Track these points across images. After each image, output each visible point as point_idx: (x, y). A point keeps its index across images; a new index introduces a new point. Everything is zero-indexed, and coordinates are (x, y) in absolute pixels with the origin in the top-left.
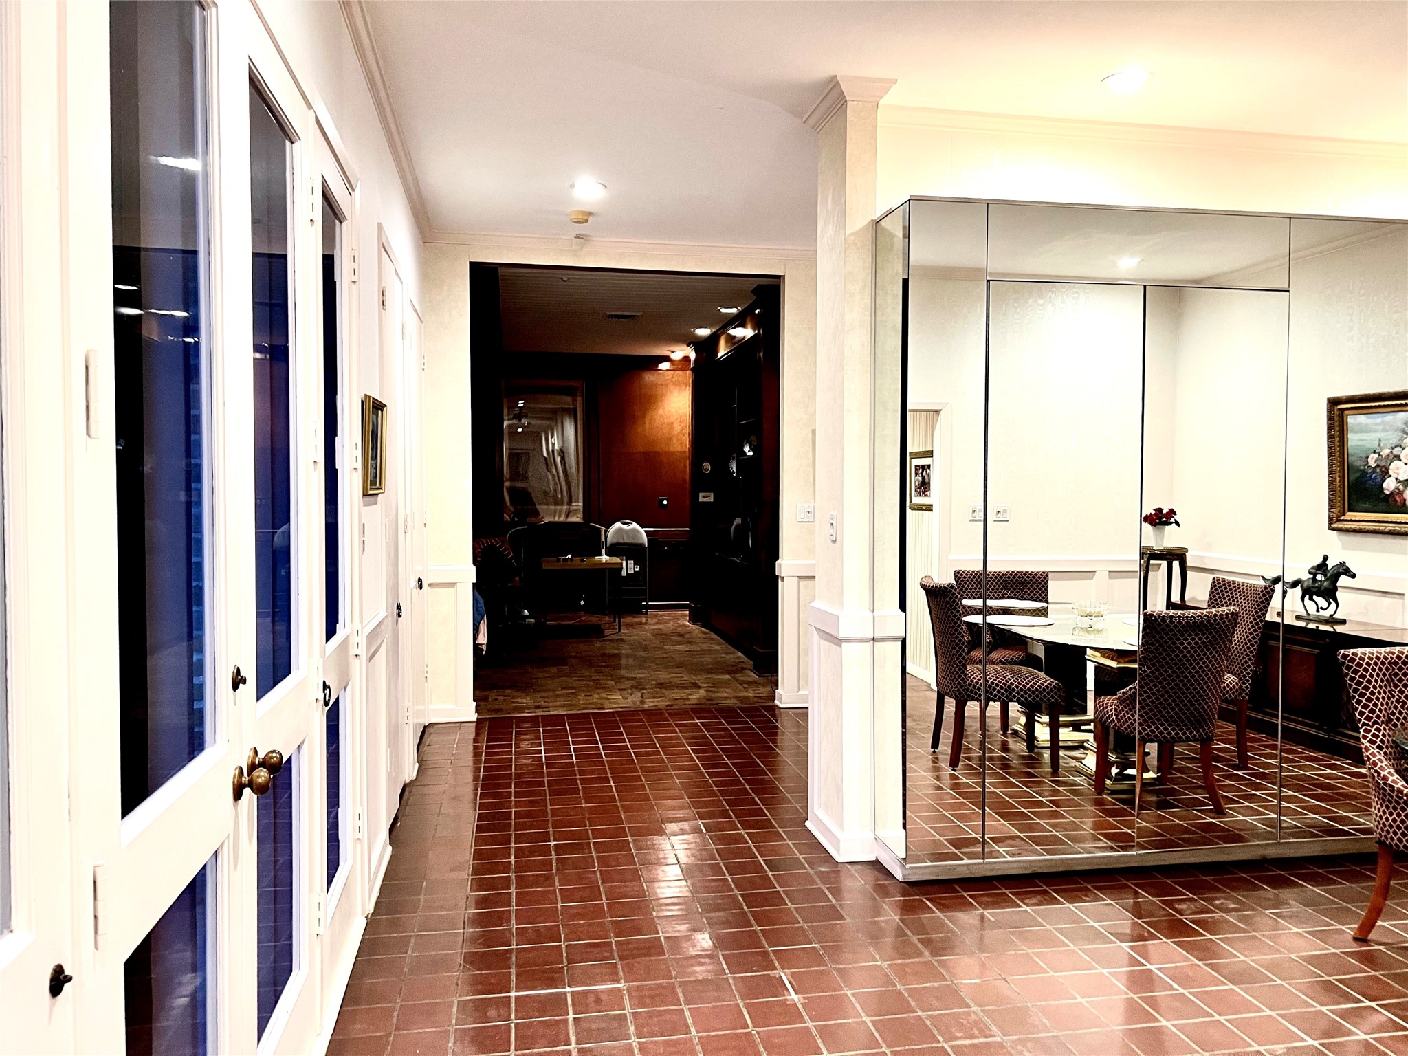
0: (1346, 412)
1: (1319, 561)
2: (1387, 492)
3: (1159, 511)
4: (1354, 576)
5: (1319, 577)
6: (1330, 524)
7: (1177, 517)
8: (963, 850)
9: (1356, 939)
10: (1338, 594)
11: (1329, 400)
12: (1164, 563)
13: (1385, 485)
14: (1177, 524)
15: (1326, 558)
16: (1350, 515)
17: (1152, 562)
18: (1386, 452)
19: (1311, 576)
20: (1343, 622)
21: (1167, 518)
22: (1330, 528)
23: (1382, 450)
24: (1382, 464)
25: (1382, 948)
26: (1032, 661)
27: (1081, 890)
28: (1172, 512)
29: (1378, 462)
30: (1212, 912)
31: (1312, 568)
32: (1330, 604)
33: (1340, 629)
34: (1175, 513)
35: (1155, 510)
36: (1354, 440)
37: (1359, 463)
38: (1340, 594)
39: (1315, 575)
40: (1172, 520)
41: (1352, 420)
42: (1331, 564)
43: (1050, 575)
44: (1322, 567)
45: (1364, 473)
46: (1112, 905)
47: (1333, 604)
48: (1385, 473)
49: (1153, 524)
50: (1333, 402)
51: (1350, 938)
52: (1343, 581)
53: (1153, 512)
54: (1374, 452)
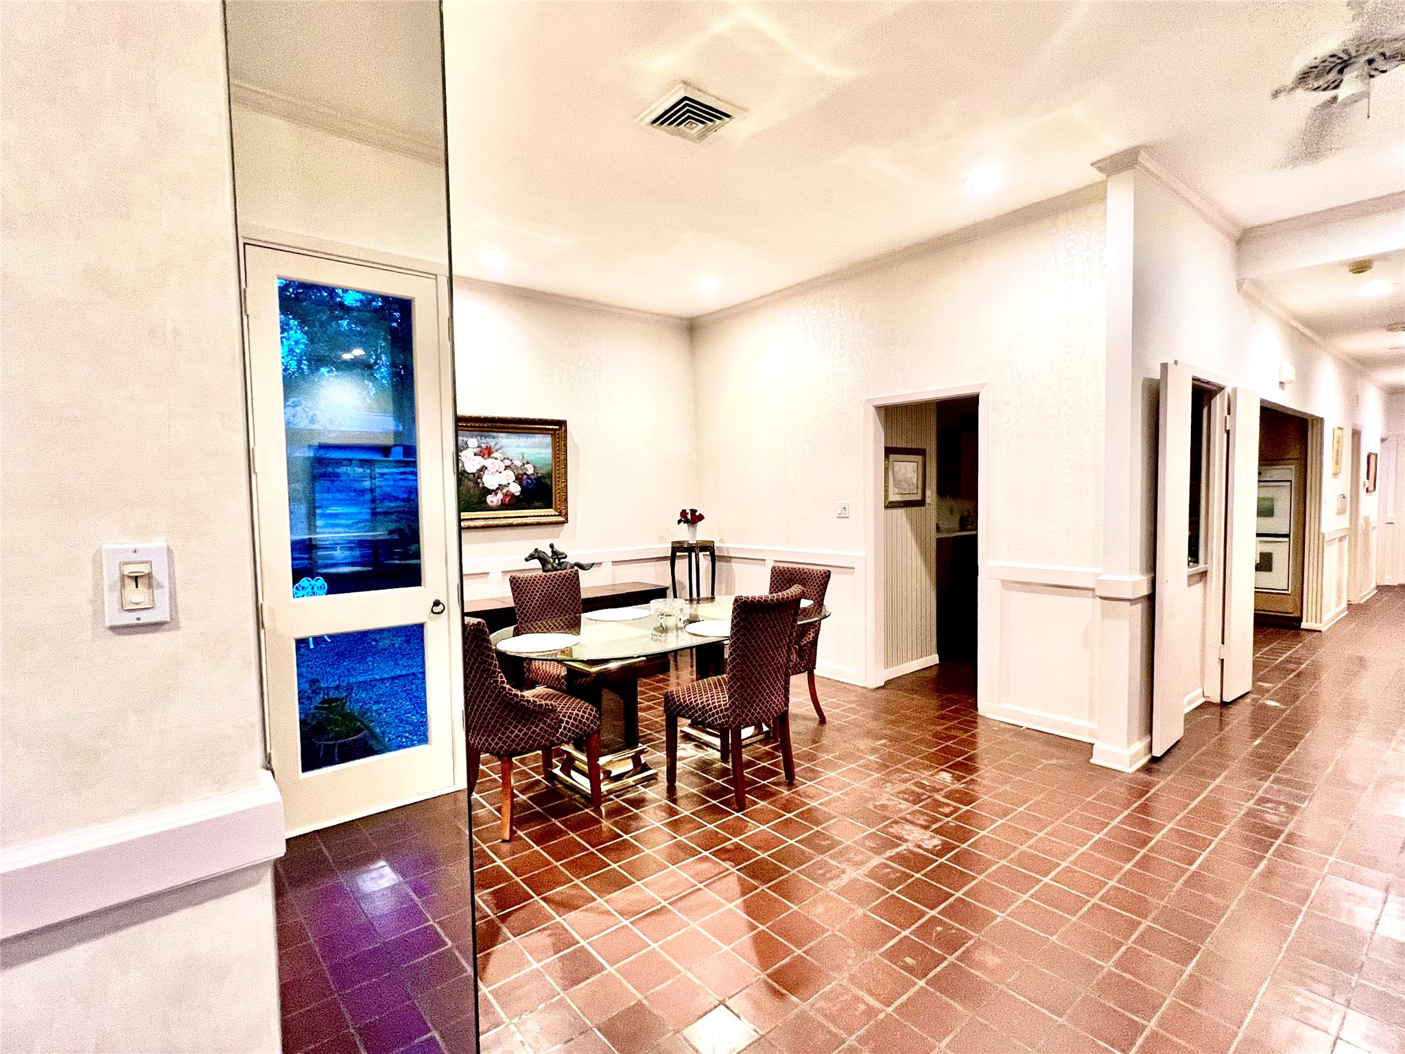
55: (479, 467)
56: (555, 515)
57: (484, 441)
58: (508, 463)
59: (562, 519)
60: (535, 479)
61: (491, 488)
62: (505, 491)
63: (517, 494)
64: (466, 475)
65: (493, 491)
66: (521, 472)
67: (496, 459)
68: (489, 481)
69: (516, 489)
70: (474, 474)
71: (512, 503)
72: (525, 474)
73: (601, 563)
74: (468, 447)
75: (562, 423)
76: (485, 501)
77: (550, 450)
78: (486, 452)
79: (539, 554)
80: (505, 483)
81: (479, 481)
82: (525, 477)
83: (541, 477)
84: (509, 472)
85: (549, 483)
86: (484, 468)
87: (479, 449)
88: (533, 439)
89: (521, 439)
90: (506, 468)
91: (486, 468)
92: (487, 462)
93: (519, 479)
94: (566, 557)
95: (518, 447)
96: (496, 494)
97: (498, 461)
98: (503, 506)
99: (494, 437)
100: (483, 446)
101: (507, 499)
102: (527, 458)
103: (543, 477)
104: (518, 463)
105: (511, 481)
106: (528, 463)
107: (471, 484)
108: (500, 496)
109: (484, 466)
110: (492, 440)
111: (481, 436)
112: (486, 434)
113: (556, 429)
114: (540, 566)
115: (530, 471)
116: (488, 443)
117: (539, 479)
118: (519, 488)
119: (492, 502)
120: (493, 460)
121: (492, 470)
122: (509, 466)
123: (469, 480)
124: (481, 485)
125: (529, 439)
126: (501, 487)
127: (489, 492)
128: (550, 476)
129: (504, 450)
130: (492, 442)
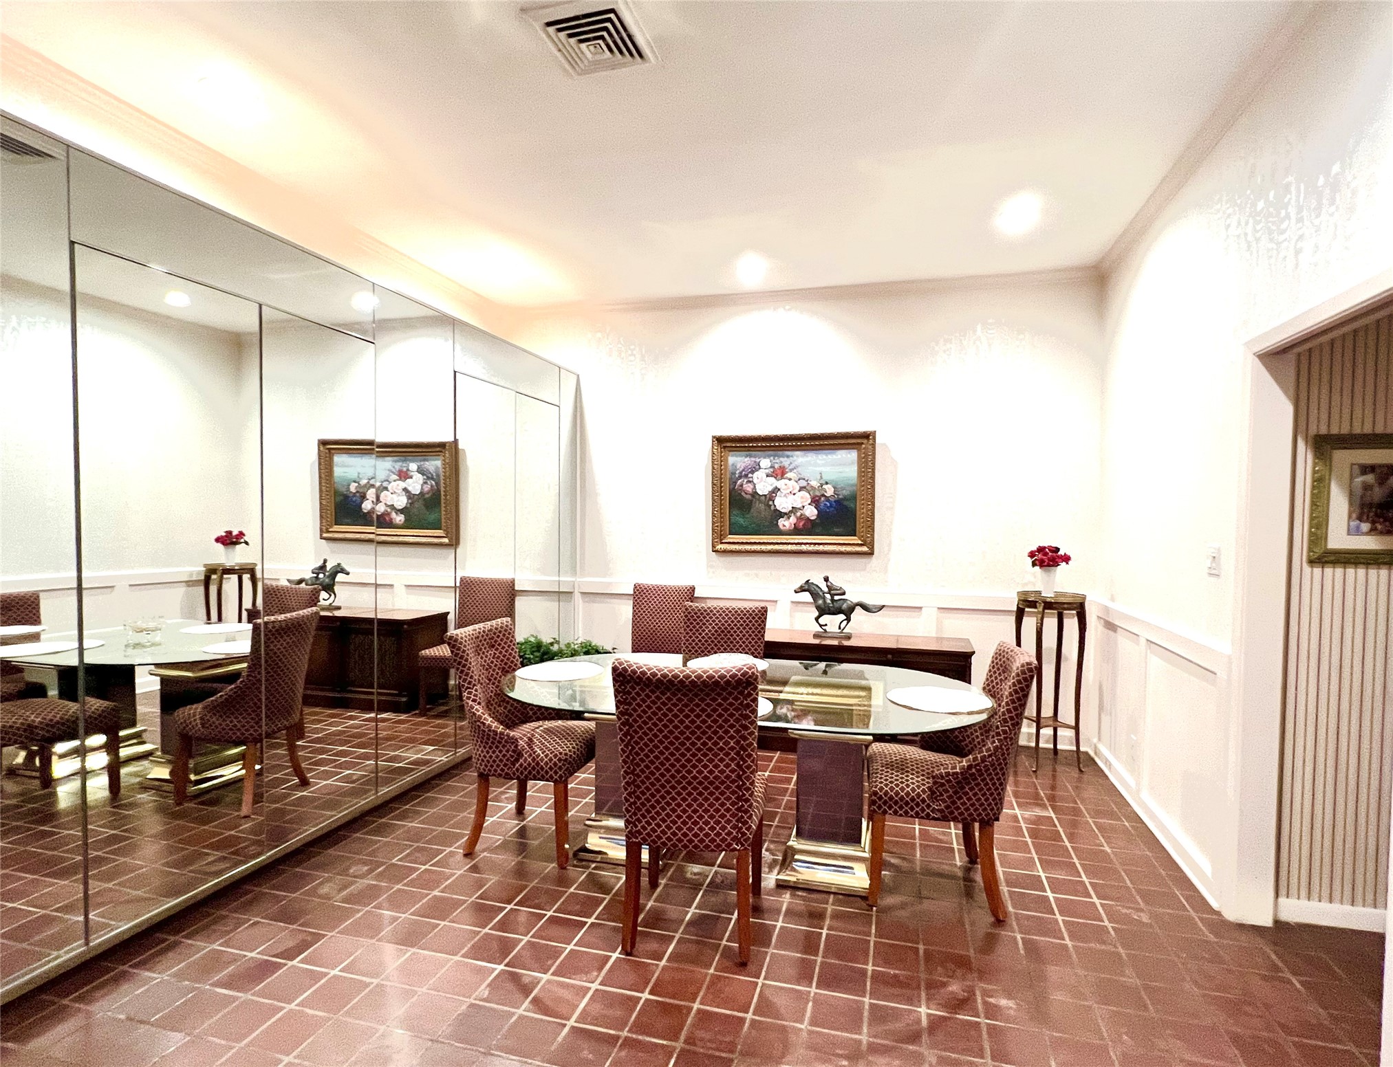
0: (333, 451)
1: (320, 563)
2: (365, 511)
3: (229, 533)
4: (348, 574)
5: (321, 576)
6: (321, 535)
7: (246, 538)
8: (31, 941)
9: (466, 855)
10: (335, 588)
11: (319, 441)
12: (235, 578)
13: (363, 506)
14: (246, 543)
15: (325, 561)
16: (336, 528)
17: (225, 576)
18: (364, 482)
19: (315, 575)
20: (339, 608)
21: (237, 538)
22: (322, 538)
23: (361, 479)
24: (361, 491)
25: (485, 854)
26: (38, 691)
27: (215, 922)
28: (241, 534)
29: (358, 490)
30: (352, 883)
31: (315, 569)
32: (330, 595)
33: (337, 613)
34: (244, 535)
35: (226, 532)
36: (338, 472)
37: (343, 490)
38: (336, 588)
39: (318, 574)
40: (242, 540)
41: (338, 459)
42: (329, 566)
43: (42, 595)
44: (322, 568)
45: (346, 497)
46: (258, 922)
47: (333, 595)
48: (363, 497)
49: (224, 543)
50: (323, 443)
51: (461, 855)
52: (340, 577)
53: (224, 534)
54: (355, 482)
55: (770, 488)
56: (858, 545)
57: (778, 461)
58: (803, 483)
59: (865, 549)
60: (835, 502)
61: (783, 511)
62: (798, 514)
63: (813, 518)
64: (757, 497)
65: (786, 514)
66: (818, 493)
67: (790, 479)
68: (782, 503)
69: (811, 512)
70: (765, 495)
71: (806, 527)
72: (823, 495)
73: (921, 608)
74: (760, 468)
75: (868, 436)
76: (777, 524)
77: (855, 468)
78: (779, 472)
79: (809, 586)
80: (799, 506)
81: (771, 503)
82: (823, 499)
83: (842, 499)
84: (803, 493)
85: (852, 505)
86: (776, 490)
87: (772, 470)
88: (834, 457)
89: (820, 457)
90: (801, 489)
91: (779, 489)
92: (780, 484)
93: (815, 501)
94: (844, 594)
95: (816, 465)
96: (789, 518)
97: (792, 481)
98: (796, 531)
99: (788, 457)
100: (777, 466)
101: (801, 524)
102: (826, 477)
103: (845, 499)
104: (815, 484)
105: (806, 504)
106: (827, 483)
107: (762, 506)
108: (793, 519)
109: (776, 488)
110: (786, 459)
111: (774, 456)
112: (780, 453)
113: (861, 442)
114: (812, 600)
115: (829, 491)
116: (781, 462)
117: (838, 502)
118: (816, 512)
119: (784, 526)
120: (787, 481)
121: (785, 492)
122: (805, 487)
123: (761, 502)
124: (772, 508)
125: (829, 456)
126: (794, 510)
127: (781, 515)
128: (853, 497)
129: (799, 469)
130: (785, 462)
